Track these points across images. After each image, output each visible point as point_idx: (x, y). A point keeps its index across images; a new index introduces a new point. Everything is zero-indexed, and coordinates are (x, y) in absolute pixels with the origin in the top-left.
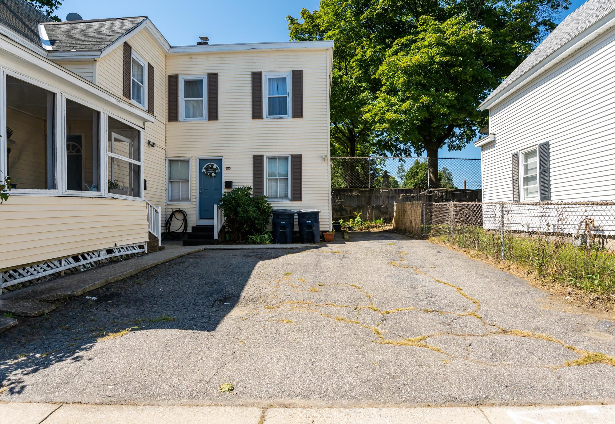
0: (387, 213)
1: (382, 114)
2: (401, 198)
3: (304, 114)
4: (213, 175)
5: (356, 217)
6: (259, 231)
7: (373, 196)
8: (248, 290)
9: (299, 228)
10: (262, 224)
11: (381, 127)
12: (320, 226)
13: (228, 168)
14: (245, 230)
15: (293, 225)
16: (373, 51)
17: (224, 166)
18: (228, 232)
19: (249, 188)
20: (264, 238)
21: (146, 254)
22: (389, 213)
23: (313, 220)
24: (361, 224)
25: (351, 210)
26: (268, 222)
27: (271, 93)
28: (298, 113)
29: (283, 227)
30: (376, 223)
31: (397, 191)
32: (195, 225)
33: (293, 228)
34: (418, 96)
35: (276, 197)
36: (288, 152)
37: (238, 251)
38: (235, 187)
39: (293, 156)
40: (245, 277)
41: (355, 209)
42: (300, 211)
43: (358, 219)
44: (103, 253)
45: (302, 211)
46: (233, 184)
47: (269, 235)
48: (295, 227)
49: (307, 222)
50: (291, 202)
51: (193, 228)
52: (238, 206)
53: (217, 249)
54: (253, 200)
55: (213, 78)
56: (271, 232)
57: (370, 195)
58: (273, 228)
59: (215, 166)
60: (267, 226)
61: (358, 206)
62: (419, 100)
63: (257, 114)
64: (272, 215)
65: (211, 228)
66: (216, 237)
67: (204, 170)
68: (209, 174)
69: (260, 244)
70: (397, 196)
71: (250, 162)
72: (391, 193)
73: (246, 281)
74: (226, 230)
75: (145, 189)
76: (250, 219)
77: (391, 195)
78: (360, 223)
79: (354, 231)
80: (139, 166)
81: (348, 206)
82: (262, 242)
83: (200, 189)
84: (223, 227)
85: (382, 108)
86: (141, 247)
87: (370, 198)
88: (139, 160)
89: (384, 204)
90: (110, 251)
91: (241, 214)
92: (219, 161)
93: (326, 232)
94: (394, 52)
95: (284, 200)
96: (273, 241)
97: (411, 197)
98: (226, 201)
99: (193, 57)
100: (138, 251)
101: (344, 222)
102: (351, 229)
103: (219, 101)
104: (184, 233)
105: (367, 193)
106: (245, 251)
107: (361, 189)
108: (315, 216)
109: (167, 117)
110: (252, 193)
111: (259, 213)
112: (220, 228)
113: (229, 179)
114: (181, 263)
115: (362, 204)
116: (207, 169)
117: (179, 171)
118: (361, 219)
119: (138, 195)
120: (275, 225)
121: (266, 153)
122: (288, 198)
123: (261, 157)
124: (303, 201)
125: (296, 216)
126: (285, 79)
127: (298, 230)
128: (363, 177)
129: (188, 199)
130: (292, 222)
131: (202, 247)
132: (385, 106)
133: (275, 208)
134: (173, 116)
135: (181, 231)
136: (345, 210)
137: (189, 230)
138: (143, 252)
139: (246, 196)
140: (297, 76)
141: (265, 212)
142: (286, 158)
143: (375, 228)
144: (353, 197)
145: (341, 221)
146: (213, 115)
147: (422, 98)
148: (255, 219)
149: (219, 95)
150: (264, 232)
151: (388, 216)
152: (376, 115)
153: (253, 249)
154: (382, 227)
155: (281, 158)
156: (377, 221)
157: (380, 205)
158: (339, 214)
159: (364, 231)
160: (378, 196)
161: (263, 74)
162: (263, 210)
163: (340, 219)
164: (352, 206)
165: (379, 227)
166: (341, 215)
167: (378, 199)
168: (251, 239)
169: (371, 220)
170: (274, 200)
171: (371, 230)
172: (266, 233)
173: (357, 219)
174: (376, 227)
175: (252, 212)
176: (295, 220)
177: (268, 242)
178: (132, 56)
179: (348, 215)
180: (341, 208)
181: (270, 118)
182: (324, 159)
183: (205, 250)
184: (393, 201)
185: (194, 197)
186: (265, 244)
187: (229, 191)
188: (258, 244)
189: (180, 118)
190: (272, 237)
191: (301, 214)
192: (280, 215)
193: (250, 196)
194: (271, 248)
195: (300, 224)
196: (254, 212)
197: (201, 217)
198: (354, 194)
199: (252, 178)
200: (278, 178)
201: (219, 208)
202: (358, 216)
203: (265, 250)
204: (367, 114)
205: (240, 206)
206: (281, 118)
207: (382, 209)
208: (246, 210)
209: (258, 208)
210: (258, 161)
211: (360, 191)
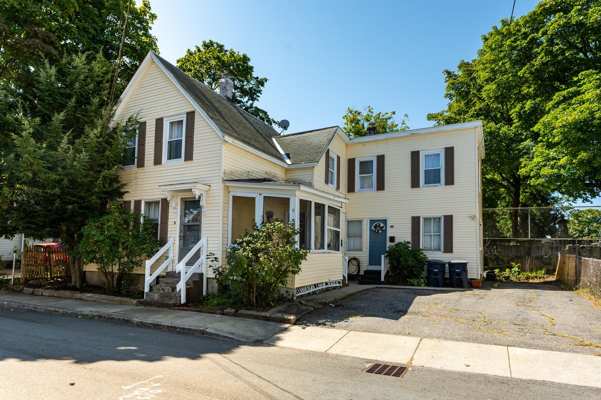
0: (550, 264)
1: (538, 169)
2: (567, 248)
3: (455, 182)
4: (380, 232)
5: (513, 267)
6: (417, 276)
7: (534, 246)
8: (411, 309)
9: (450, 275)
10: (418, 271)
11: (536, 182)
12: (468, 274)
13: (392, 227)
14: (405, 275)
15: (444, 272)
16: (532, 104)
17: (389, 225)
18: (391, 276)
19: (409, 243)
20: (420, 282)
21: (342, 287)
22: (553, 264)
23: (461, 269)
24: (519, 274)
25: (508, 260)
26: (423, 270)
27: (427, 166)
28: (450, 181)
29: (436, 274)
30: (536, 274)
31: (563, 242)
32: (366, 269)
33: (444, 275)
34: (576, 152)
35: (431, 250)
36: (441, 213)
37: (402, 290)
38: (397, 241)
39: (446, 217)
40: (410, 303)
41: (513, 260)
42: (450, 262)
43: (516, 269)
44: (324, 284)
45: (452, 261)
46: (396, 239)
47: (424, 280)
48: (446, 274)
49: (456, 270)
50: (443, 254)
51: (365, 271)
52: (400, 257)
53: (385, 288)
54: (412, 251)
55: (381, 159)
56: (426, 277)
57: (530, 245)
58: (428, 275)
59: (382, 225)
60: (423, 273)
61: (516, 256)
62: (577, 156)
63: (415, 184)
64: (427, 264)
65: (379, 272)
66: (383, 279)
67: (373, 228)
68: (377, 231)
69: (417, 286)
70: (563, 247)
71: (409, 222)
72: (555, 243)
73: (410, 305)
74: (390, 274)
75: (342, 246)
76: (409, 267)
77: (554, 245)
78: (517, 273)
79: (511, 280)
80: (339, 232)
81: (505, 256)
82: (418, 285)
83: (370, 243)
84: (388, 272)
85: (539, 162)
86: (339, 283)
87: (530, 249)
88: (339, 228)
89: (546, 255)
90: (326, 284)
91: (403, 263)
92: (385, 221)
93: (474, 279)
94: (555, 104)
95: (437, 252)
96: (427, 285)
97: (580, 248)
98: (391, 253)
99: (366, 144)
100: (338, 285)
101: (500, 272)
102: (507, 278)
103: (385, 175)
104: (358, 275)
105: (527, 243)
106: (406, 290)
107: (520, 239)
108: (464, 266)
109: (347, 189)
110: (410, 246)
111: (416, 262)
112: (385, 273)
113: (392, 235)
114: (366, 294)
115: (521, 254)
116: (375, 227)
117: (355, 229)
118: (519, 269)
119: (338, 250)
120: (429, 271)
121: (423, 214)
122: (441, 251)
123: (418, 218)
124: (454, 253)
125: (447, 266)
126: (438, 155)
127: (448, 277)
128: (540, 219)
129: (361, 250)
130: (443, 270)
131: (375, 286)
132: (541, 162)
133: (430, 259)
134: (351, 188)
135: (355, 273)
136: (503, 260)
137: (362, 273)
138: (340, 286)
139: (406, 249)
140: (450, 152)
141: (421, 261)
142: (440, 218)
143: (536, 279)
144: (511, 247)
145: (497, 271)
146: (381, 186)
147: (581, 154)
148: (413, 267)
149: (385, 171)
150: (420, 277)
151: (551, 267)
152: (532, 170)
153: (411, 289)
154: (544, 278)
155: (434, 219)
156: (538, 272)
157: (542, 256)
158: (495, 263)
159: (522, 281)
160: (539, 247)
161: (421, 152)
162: (419, 259)
163: (496, 268)
164: (510, 256)
165: (540, 278)
166: (498, 265)
167: (539, 249)
168: (410, 282)
169: (531, 271)
170: (429, 252)
171: (531, 281)
172: (422, 278)
173: (514, 269)
174: (536, 277)
175: (411, 261)
176: (446, 269)
177: (423, 285)
178: (330, 155)
179: (505, 264)
180: (498, 258)
181: (426, 186)
182: (473, 219)
183: (376, 288)
184: (557, 251)
185: (365, 248)
186: (421, 286)
187: (393, 244)
188: (415, 286)
189: (356, 190)
190: (426, 281)
191: (451, 264)
192: (433, 264)
193: (409, 249)
194: (425, 289)
195: (450, 272)
196: (413, 261)
197: (370, 264)
198: (512, 244)
199: (411, 234)
200: (432, 234)
201: (386, 257)
202: (516, 266)
203: (421, 290)
204: (523, 169)
205: (401, 257)
206: (435, 186)
207: (544, 260)
208: (406, 260)
209: (415, 258)
210: (415, 221)
211: (519, 241)
